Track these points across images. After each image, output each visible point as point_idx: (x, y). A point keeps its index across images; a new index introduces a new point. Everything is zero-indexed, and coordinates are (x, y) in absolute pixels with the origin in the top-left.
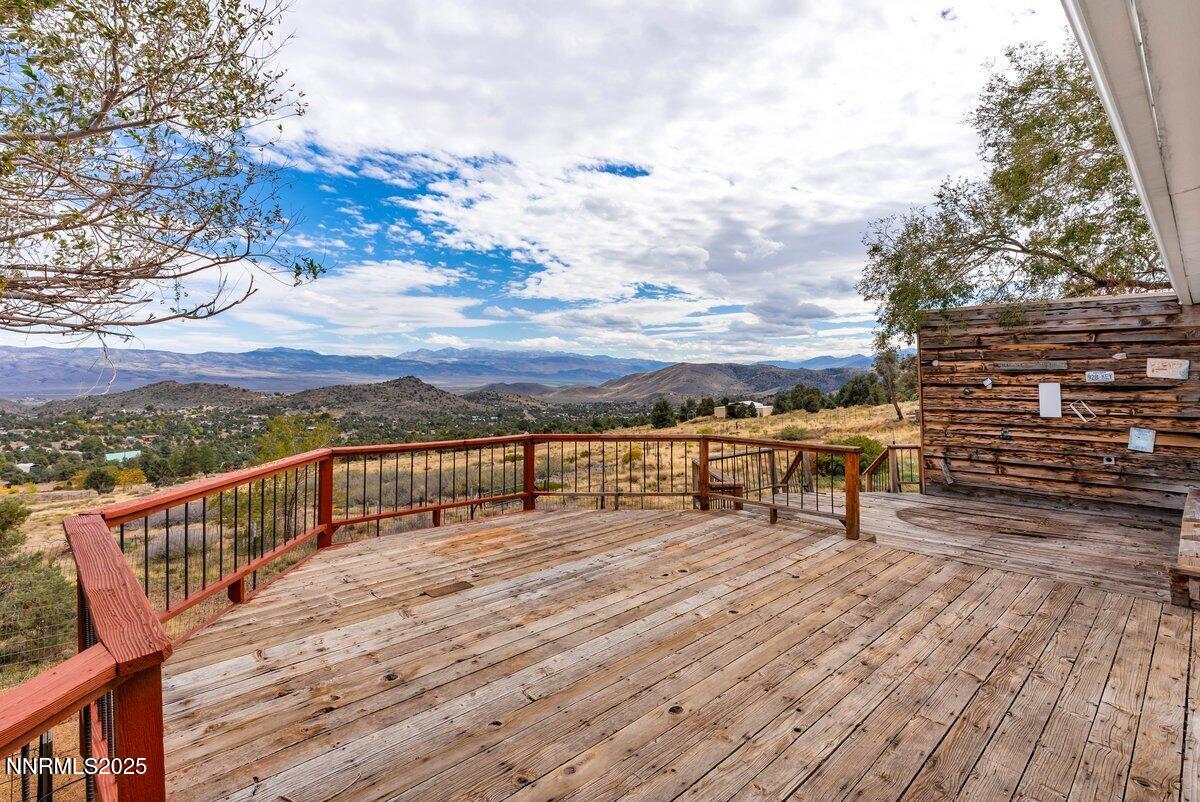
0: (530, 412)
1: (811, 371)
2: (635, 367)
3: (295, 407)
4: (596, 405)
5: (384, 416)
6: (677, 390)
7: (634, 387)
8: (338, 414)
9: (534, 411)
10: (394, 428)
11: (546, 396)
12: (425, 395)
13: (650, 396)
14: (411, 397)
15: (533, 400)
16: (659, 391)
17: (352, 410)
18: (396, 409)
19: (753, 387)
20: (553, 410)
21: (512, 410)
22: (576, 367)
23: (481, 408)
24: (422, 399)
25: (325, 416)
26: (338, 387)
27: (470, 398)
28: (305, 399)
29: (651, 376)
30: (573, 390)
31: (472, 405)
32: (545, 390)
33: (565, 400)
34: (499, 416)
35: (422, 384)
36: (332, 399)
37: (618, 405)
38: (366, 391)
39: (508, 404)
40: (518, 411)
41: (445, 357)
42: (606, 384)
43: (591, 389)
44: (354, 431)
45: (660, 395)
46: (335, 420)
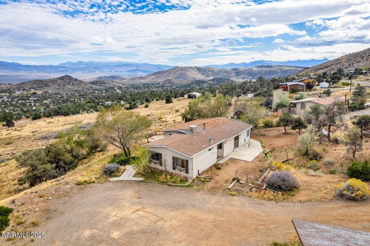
0: (118, 88)
1: (226, 69)
2: (159, 68)
3: (19, 90)
4: (144, 84)
5: (60, 92)
6: (176, 78)
7: (159, 77)
8: (39, 92)
9: (120, 88)
10: (65, 97)
11: (123, 81)
12: (75, 83)
13: (166, 80)
14: (68, 84)
15: (119, 83)
16: (169, 78)
17: (45, 90)
18: (64, 90)
19: (204, 76)
20: (127, 87)
21: (110, 88)
22: (135, 68)
23: (98, 87)
24: (73, 85)
25: (34, 93)
26: (36, 80)
27: (93, 83)
28: (23, 86)
29: (166, 72)
30: (135, 78)
31: (94, 86)
32: (122, 79)
33: (131, 82)
34: (106, 91)
35: (72, 78)
36: (35, 86)
37: (153, 84)
38: (49, 82)
39: (109, 85)
40: (113, 88)
41: (79, 65)
42: (148, 75)
43: (141, 78)
44: (50, 100)
45: (169, 80)
46: (39, 95)
